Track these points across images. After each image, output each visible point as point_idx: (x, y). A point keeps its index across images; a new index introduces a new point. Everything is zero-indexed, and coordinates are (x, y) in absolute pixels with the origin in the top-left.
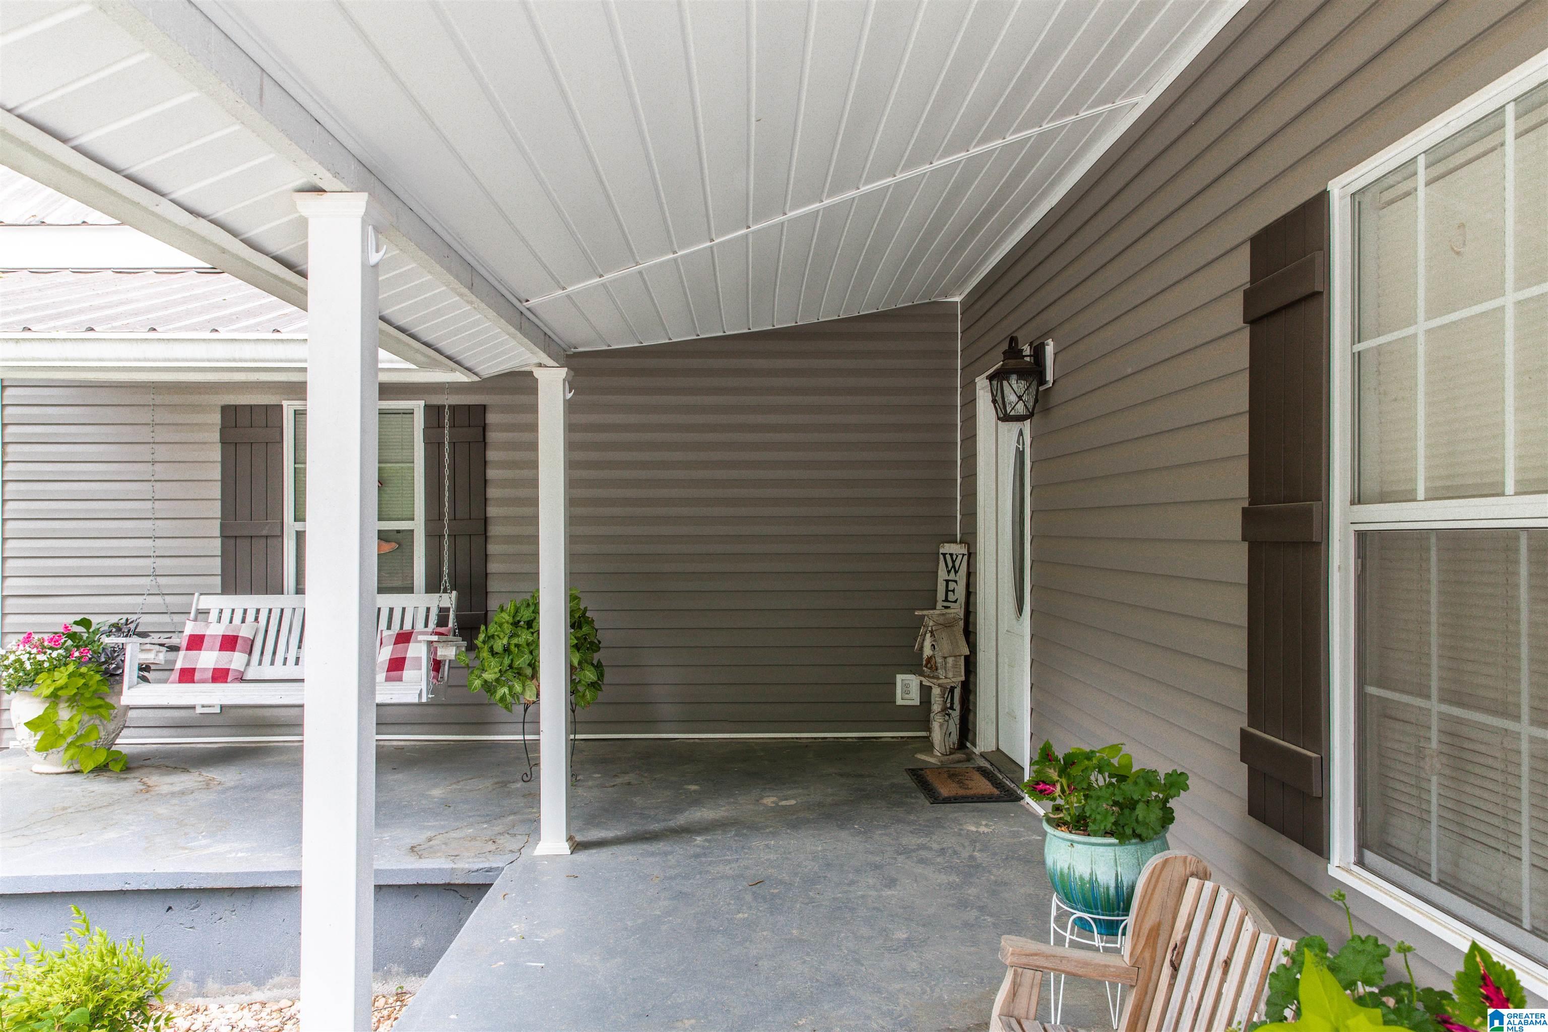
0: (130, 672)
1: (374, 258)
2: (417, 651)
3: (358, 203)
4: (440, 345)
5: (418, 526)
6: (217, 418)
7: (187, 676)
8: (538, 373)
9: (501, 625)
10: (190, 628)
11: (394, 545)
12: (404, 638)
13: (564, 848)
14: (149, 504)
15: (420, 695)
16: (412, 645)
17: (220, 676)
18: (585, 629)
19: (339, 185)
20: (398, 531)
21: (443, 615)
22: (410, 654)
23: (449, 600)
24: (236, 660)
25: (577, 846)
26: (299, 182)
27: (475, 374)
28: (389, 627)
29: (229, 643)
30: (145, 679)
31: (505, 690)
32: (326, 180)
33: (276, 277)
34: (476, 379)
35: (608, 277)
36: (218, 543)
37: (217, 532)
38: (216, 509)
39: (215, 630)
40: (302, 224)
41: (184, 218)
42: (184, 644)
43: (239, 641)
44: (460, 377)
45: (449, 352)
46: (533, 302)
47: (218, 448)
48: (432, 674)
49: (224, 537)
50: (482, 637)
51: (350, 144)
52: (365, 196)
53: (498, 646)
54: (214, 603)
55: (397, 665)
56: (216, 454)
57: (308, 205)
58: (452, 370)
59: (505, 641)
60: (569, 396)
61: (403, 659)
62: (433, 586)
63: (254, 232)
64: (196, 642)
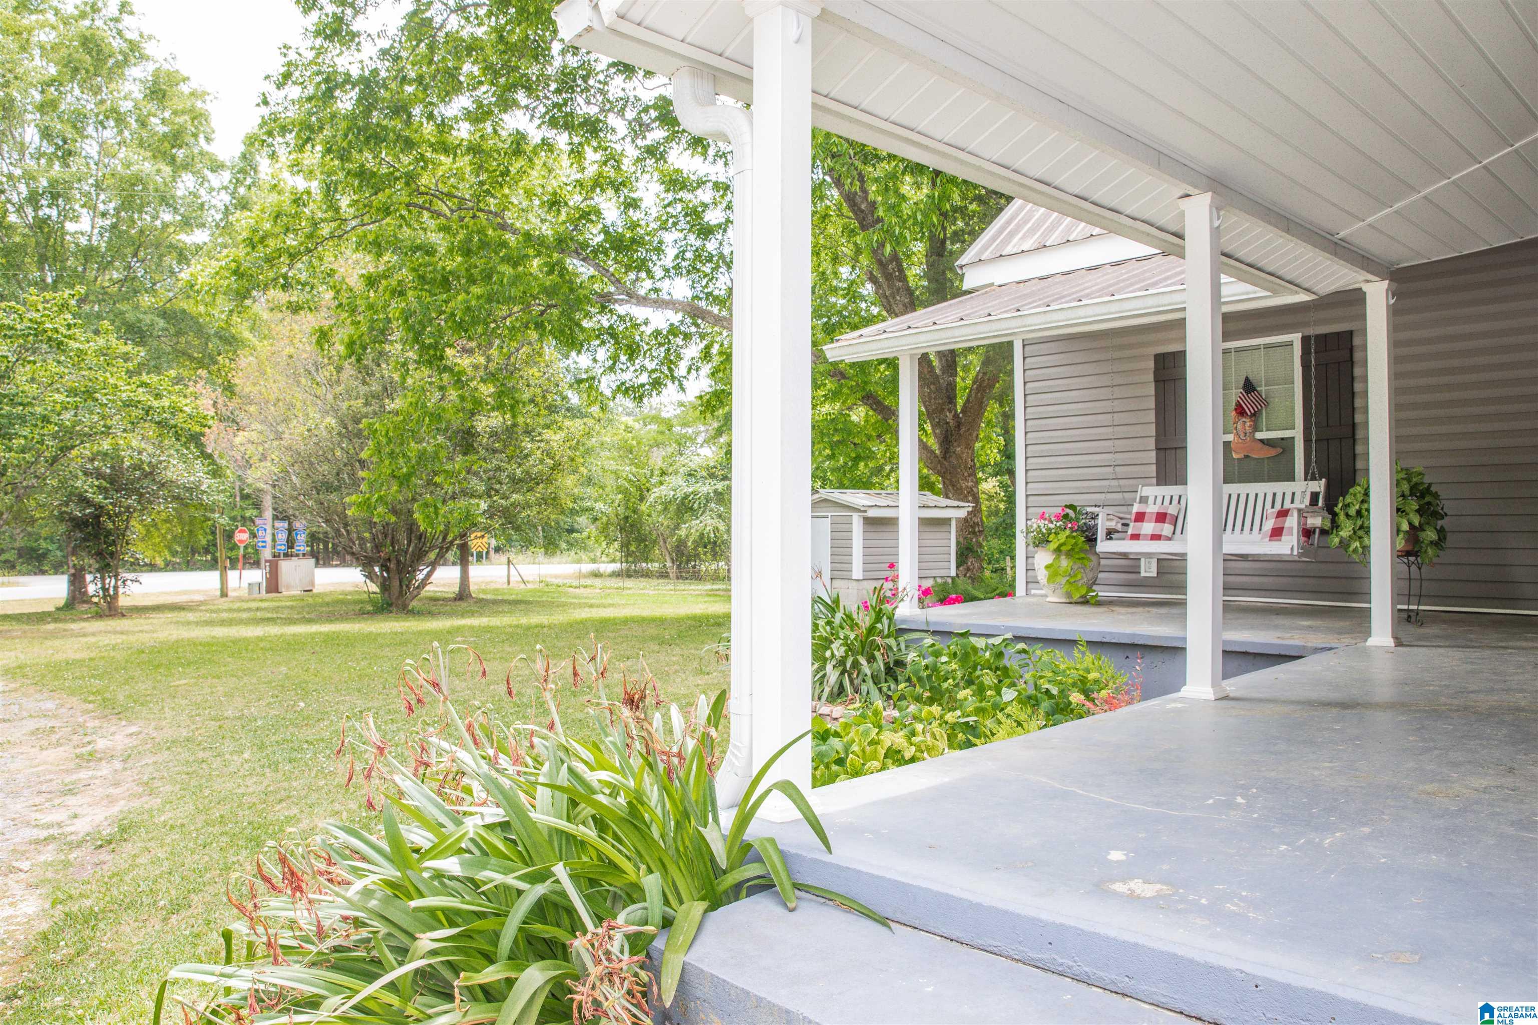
0: (1101, 534)
1: (1216, 224)
2: (1292, 522)
3: (1207, 197)
4: (1280, 273)
5: (1297, 434)
6: (1151, 364)
7: (1136, 537)
8: (1365, 287)
9: (1355, 495)
10: (1136, 508)
11: (1280, 450)
12: (1283, 514)
13: (1390, 642)
14: (1110, 429)
15: (1292, 549)
16: (1289, 518)
17: (1156, 537)
18: (1428, 499)
19: (1197, 191)
20: (1282, 439)
21: (1314, 497)
22: (1287, 525)
23: (1319, 486)
24: (1166, 529)
25: (1399, 643)
26: (1180, 194)
27: (1314, 293)
28: (1273, 507)
29: (1161, 517)
30: (1111, 539)
31: (1357, 544)
32: (1191, 190)
33: (1173, 244)
34: (1314, 297)
35: (1396, 206)
36: (1154, 454)
37: (1153, 446)
38: (1152, 430)
39: (1152, 509)
40: (1182, 214)
41: (1130, 222)
42: (1133, 517)
43: (1168, 517)
44: (1303, 297)
45: (1288, 278)
46: (1342, 234)
47: (1153, 385)
48: (1303, 539)
49: (1158, 449)
50: (1340, 505)
51: (1200, 170)
52: (1210, 194)
53: (1352, 511)
54: (1152, 491)
55: (1277, 533)
56: (1151, 390)
57: (1185, 204)
58: (1296, 293)
59: (1357, 507)
60: (1392, 302)
61: (1282, 528)
62: (1309, 476)
63: (1161, 223)
64: (1140, 517)
